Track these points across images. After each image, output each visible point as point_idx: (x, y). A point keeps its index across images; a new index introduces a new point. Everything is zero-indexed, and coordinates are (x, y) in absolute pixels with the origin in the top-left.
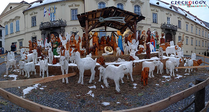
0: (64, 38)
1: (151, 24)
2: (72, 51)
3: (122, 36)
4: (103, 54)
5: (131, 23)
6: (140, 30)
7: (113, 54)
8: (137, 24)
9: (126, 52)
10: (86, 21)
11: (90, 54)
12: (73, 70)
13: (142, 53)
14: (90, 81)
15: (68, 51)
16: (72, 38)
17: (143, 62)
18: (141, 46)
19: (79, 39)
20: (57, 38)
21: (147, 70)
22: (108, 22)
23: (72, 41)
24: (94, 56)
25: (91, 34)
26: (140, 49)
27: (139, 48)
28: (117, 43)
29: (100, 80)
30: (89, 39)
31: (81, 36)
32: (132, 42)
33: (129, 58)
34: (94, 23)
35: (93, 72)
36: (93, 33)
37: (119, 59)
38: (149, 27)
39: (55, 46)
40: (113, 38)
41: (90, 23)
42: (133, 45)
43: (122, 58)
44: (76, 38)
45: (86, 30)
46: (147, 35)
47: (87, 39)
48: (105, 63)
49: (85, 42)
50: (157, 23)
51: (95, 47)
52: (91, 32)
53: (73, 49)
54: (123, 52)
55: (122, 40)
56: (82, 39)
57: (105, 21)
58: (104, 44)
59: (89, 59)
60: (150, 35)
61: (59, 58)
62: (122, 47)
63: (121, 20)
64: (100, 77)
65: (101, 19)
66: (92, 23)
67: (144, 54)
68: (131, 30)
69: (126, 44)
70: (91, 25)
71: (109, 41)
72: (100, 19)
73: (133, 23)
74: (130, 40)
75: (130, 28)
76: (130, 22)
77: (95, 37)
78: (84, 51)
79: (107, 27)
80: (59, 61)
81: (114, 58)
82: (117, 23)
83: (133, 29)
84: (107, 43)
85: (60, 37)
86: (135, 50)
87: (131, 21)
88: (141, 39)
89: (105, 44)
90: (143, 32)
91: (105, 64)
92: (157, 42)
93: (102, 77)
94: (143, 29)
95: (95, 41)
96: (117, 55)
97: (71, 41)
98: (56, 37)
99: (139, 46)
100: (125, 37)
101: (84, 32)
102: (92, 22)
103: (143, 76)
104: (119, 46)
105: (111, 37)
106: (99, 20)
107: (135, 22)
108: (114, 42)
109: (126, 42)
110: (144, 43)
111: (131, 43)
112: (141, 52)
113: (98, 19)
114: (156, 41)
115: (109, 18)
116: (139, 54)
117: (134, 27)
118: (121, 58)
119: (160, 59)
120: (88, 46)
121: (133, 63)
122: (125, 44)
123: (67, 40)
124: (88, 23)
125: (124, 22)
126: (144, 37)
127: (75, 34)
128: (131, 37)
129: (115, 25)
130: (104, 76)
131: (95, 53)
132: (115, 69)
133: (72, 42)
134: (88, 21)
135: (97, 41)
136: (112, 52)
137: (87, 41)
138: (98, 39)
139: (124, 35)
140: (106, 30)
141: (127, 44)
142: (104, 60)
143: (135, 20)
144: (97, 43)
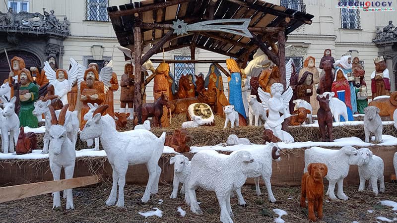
0: (61, 74)
1: (337, 34)
2: (90, 114)
3: (241, 74)
4: (185, 124)
5: (269, 37)
6: (298, 55)
7: (213, 124)
8: (286, 38)
9: (254, 120)
10: (137, 28)
11: (147, 122)
12: (90, 168)
13: (305, 125)
14: (145, 198)
15: (75, 112)
16: (91, 75)
17: (305, 148)
18: (300, 103)
19: (113, 81)
20: (34, 72)
21: (320, 172)
22: (200, 36)
23: (90, 84)
24: (158, 130)
25: (151, 67)
26: (298, 111)
27: (295, 109)
28: (226, 94)
29: (174, 195)
30: (144, 83)
31: (120, 73)
32: (273, 91)
33: (262, 135)
34: (160, 36)
35: (155, 172)
36: (155, 66)
37: (233, 137)
38: (329, 45)
39: (28, 96)
40: (215, 80)
41: (148, 34)
42: (273, 98)
43: (240, 134)
44: (103, 77)
45: (136, 55)
46: (320, 71)
47: (137, 81)
48: (191, 148)
49: (132, 88)
50: (359, 29)
51: (161, 103)
52: (149, 62)
53: (93, 108)
54: (244, 118)
55: (240, 85)
56: (122, 79)
57: (191, 32)
58: (187, 96)
59: (145, 136)
60: (333, 71)
61: (43, 134)
62: (242, 104)
63: (237, 27)
64: (176, 184)
65: (180, 27)
66: (154, 36)
67: (310, 125)
68: (270, 58)
69: (255, 97)
70: (150, 41)
71: (202, 88)
72: (175, 26)
73: (276, 34)
74: (267, 84)
75: (266, 52)
76: (265, 33)
77: (161, 78)
78: (128, 114)
79: (197, 49)
80: (42, 143)
81: (218, 135)
82: (226, 38)
83: (273, 55)
84: (196, 94)
85: (48, 69)
86: (281, 114)
87: (269, 29)
88: (300, 84)
89: (192, 98)
90: (307, 61)
91: (189, 149)
92: (360, 91)
93: (181, 184)
94: (309, 51)
95: (160, 87)
96: (225, 126)
97: (86, 83)
98: (33, 68)
99: (294, 102)
100: (250, 78)
101: (129, 62)
102: (154, 32)
103: (307, 188)
104: (233, 101)
105: (208, 77)
106: (173, 27)
107: (280, 34)
108: (218, 91)
109: (254, 92)
110: (311, 94)
111: (268, 94)
112: (300, 120)
113: (170, 26)
114: (353, 89)
115: (203, 23)
116: (295, 127)
117: (279, 47)
118: (237, 133)
119: (369, 144)
120: (139, 99)
121: (275, 149)
122: (250, 97)
123: (72, 80)
124: (143, 36)
125: (248, 35)
126: (309, 77)
127: (101, 64)
128: (271, 77)
129: (220, 43)
130: (186, 182)
131: (162, 119)
132: (218, 161)
133: (91, 87)
134: (143, 31)
135: (168, 89)
136: (211, 119)
137: (138, 87)
138: (171, 81)
139: (247, 70)
140: (193, 56)
141: (258, 97)
142: (188, 139)
143: (281, 26)
144: (167, 94)
